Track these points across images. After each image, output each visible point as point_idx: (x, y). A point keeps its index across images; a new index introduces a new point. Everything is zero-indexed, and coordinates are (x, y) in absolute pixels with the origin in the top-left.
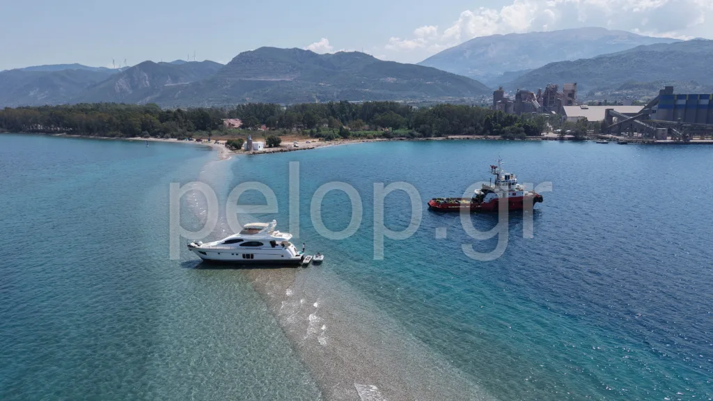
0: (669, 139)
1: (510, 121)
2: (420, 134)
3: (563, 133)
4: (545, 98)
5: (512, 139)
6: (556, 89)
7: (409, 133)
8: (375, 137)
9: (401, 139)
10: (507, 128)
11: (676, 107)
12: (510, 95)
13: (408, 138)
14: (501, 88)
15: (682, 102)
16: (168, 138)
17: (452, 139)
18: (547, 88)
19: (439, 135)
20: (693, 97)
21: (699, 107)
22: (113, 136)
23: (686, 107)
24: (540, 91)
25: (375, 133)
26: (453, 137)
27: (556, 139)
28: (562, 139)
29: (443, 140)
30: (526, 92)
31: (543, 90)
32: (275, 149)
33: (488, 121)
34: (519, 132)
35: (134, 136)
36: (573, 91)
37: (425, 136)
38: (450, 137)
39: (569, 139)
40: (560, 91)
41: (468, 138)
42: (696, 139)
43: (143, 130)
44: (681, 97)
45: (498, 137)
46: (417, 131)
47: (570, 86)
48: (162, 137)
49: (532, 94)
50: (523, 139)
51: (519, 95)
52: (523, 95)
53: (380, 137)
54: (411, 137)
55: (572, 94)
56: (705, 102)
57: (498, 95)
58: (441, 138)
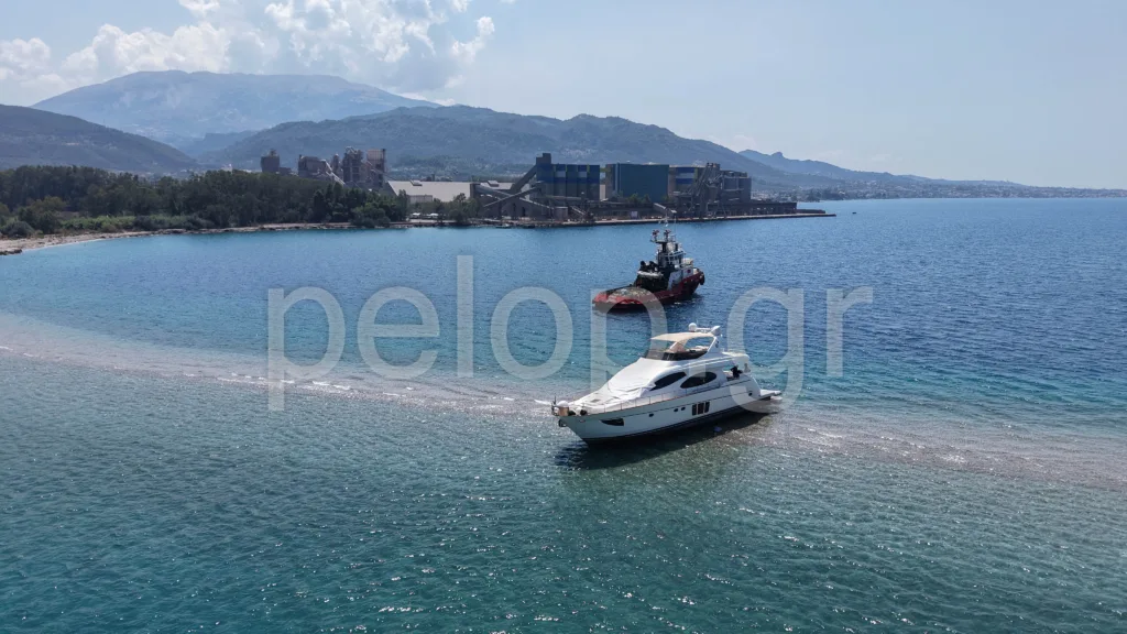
0: (569, 222)
2: (209, 222)
3: (439, 218)
4: (346, 168)
5: (370, 227)
6: (359, 156)
7: (189, 220)
9: (176, 232)
10: (357, 210)
11: (556, 180)
12: (290, 162)
13: (188, 229)
14: (272, 153)
15: (562, 174)
17: (271, 229)
18: (346, 155)
19: (243, 224)
20: (571, 167)
21: (579, 180)
23: (566, 180)
24: (336, 159)
25: (117, 220)
26: (270, 226)
27: (433, 225)
28: (442, 225)
29: (256, 232)
30: (315, 161)
31: (341, 158)
33: (319, 199)
34: (375, 216)
36: (383, 161)
37: (217, 225)
38: (265, 226)
39: (453, 225)
40: (364, 160)
41: (297, 228)
44: (560, 167)
45: (346, 225)
46: (201, 216)
47: (378, 156)
49: (325, 164)
50: (387, 226)
51: (303, 164)
52: (310, 166)
53: (128, 228)
54: (194, 228)
55: (380, 165)
56: (583, 175)
57: (270, 162)
58: (251, 229)
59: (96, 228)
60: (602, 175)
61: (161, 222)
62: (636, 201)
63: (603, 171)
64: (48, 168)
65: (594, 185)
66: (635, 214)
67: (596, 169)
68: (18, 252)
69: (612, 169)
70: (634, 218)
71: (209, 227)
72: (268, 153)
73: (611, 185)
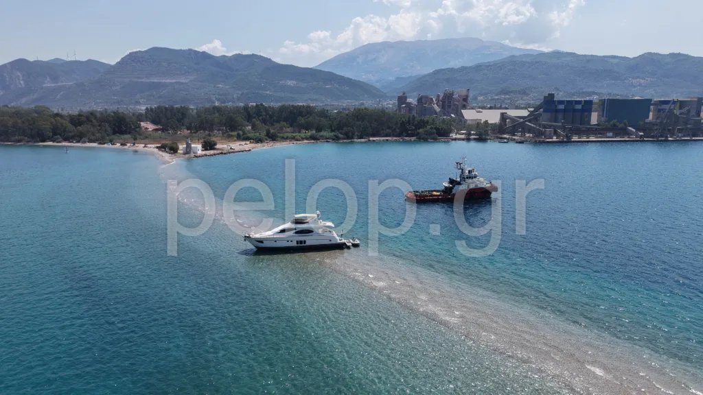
0: (555, 139)
1: (423, 124)
2: (344, 136)
3: (469, 134)
4: (443, 102)
5: (426, 140)
6: (452, 94)
7: (335, 136)
8: (303, 139)
10: (421, 130)
11: (557, 111)
12: (412, 100)
13: (333, 139)
14: (404, 94)
15: (562, 107)
16: (85, 142)
17: (374, 141)
18: (445, 94)
19: (361, 137)
20: (569, 102)
21: (575, 110)
22: (19, 141)
23: (565, 111)
24: (438, 96)
25: (302, 135)
26: (374, 139)
27: (463, 140)
28: (468, 140)
29: (366, 141)
30: (426, 97)
31: (442, 95)
32: (212, 152)
33: (403, 124)
34: (431, 134)
35: (44, 141)
36: (467, 96)
37: (348, 138)
38: (371, 139)
39: (475, 139)
40: (456, 96)
41: (387, 140)
42: (575, 138)
43: (55, 134)
44: (561, 102)
45: (413, 139)
46: (341, 133)
47: (464, 93)
48: (78, 142)
49: (432, 99)
50: (435, 140)
51: (420, 100)
52: (423, 101)
53: (307, 139)
54: (336, 139)
55: (465, 99)
56: (579, 107)
57: (402, 99)
58: (363, 140)
59: (294, 138)
60: (594, 107)
61: (322, 136)
62: (615, 125)
63: (596, 103)
64: (293, 106)
65: (586, 113)
66: (611, 134)
67: (590, 103)
68: (250, 150)
69: (603, 102)
70: (609, 137)
71: (344, 139)
72: (401, 94)
73: (601, 113)
